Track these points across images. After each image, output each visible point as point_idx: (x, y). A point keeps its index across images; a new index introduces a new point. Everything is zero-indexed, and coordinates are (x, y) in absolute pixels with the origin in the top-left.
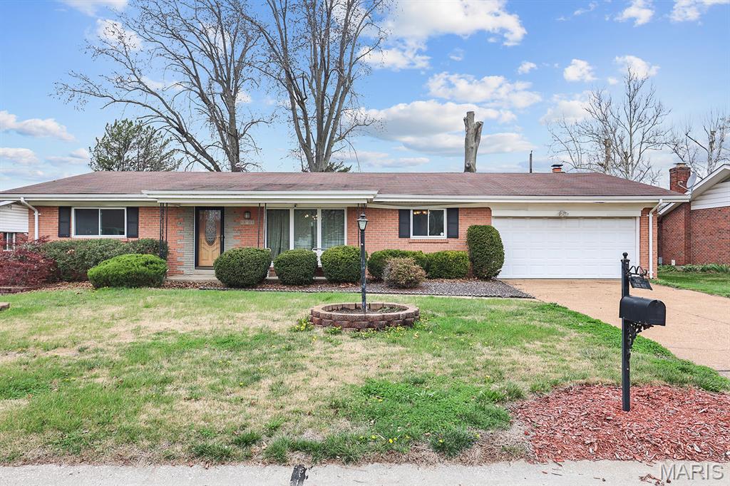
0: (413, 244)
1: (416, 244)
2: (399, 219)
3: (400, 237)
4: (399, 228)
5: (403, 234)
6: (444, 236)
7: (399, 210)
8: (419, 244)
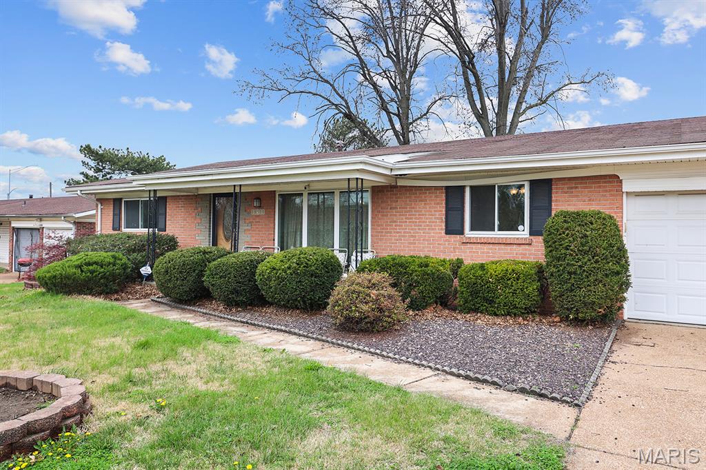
0: (469, 245)
1: (474, 246)
2: (446, 204)
3: (447, 232)
4: (446, 218)
5: (454, 228)
6: (523, 232)
7: (447, 188)
8: (479, 246)
